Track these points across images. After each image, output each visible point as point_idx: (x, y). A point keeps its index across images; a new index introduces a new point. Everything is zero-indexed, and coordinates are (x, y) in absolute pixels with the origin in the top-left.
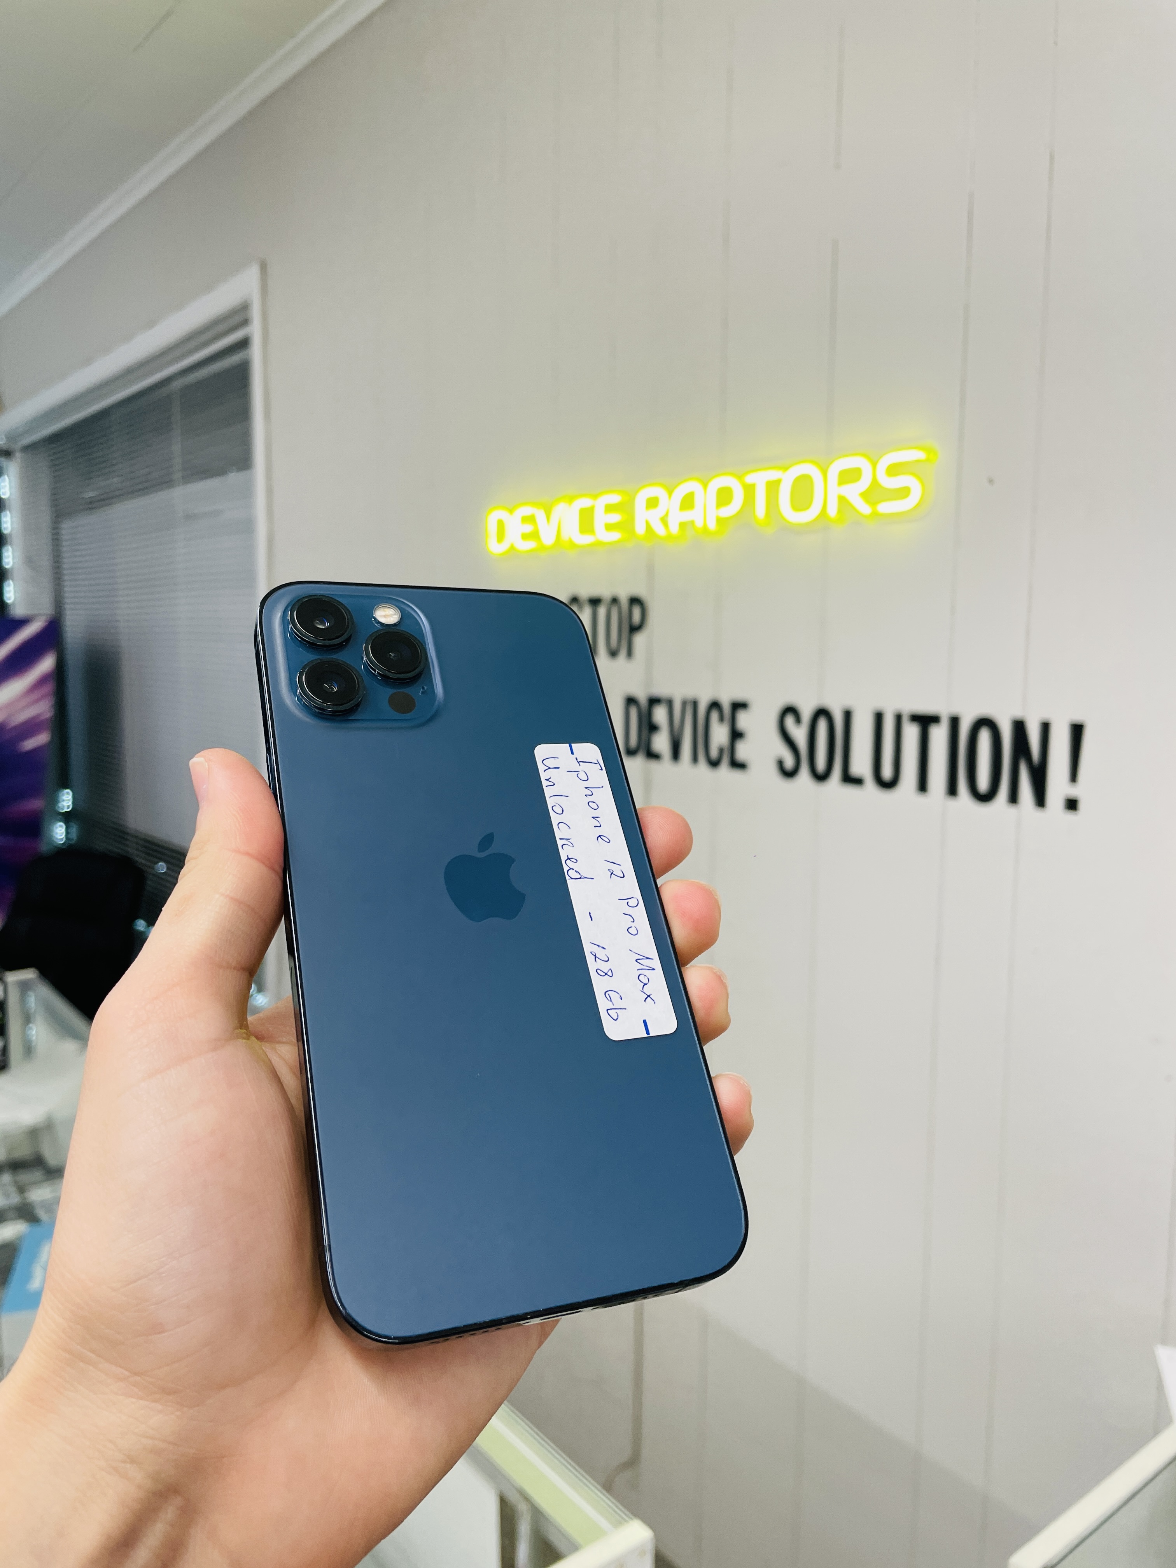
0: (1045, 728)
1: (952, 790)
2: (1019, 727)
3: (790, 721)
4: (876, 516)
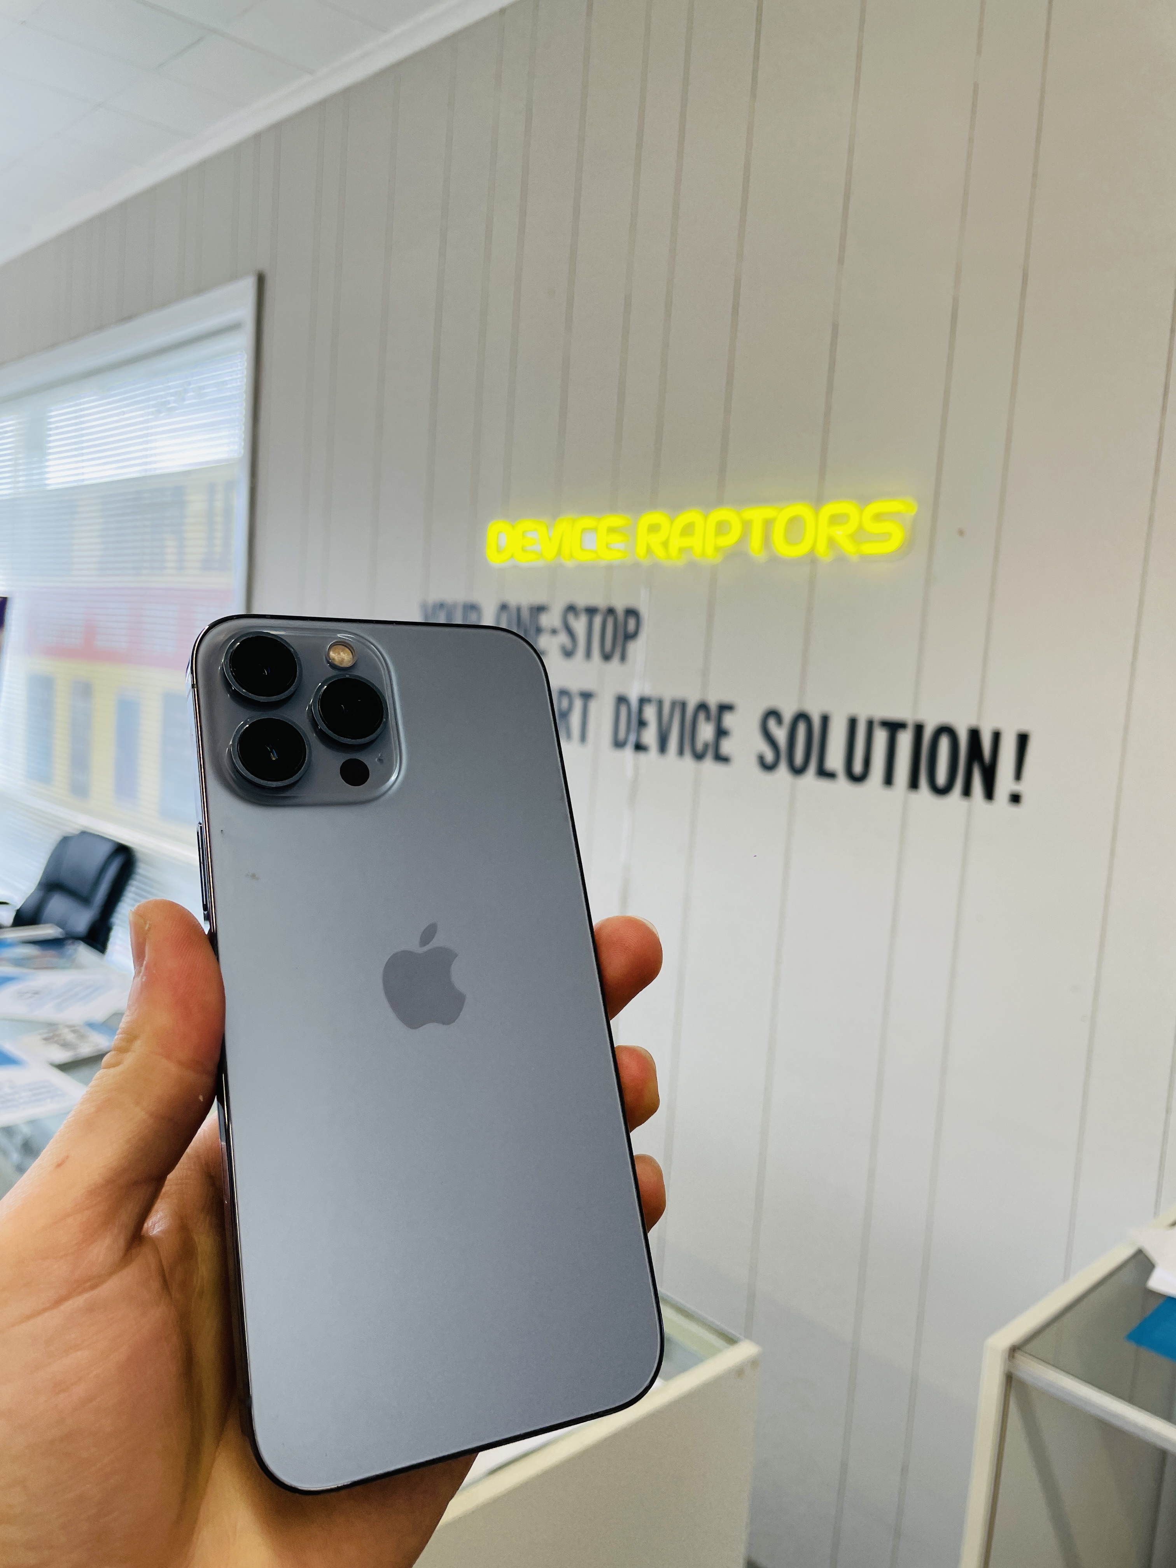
0: (997, 735)
1: (914, 785)
2: (975, 734)
3: (772, 723)
4: (862, 555)
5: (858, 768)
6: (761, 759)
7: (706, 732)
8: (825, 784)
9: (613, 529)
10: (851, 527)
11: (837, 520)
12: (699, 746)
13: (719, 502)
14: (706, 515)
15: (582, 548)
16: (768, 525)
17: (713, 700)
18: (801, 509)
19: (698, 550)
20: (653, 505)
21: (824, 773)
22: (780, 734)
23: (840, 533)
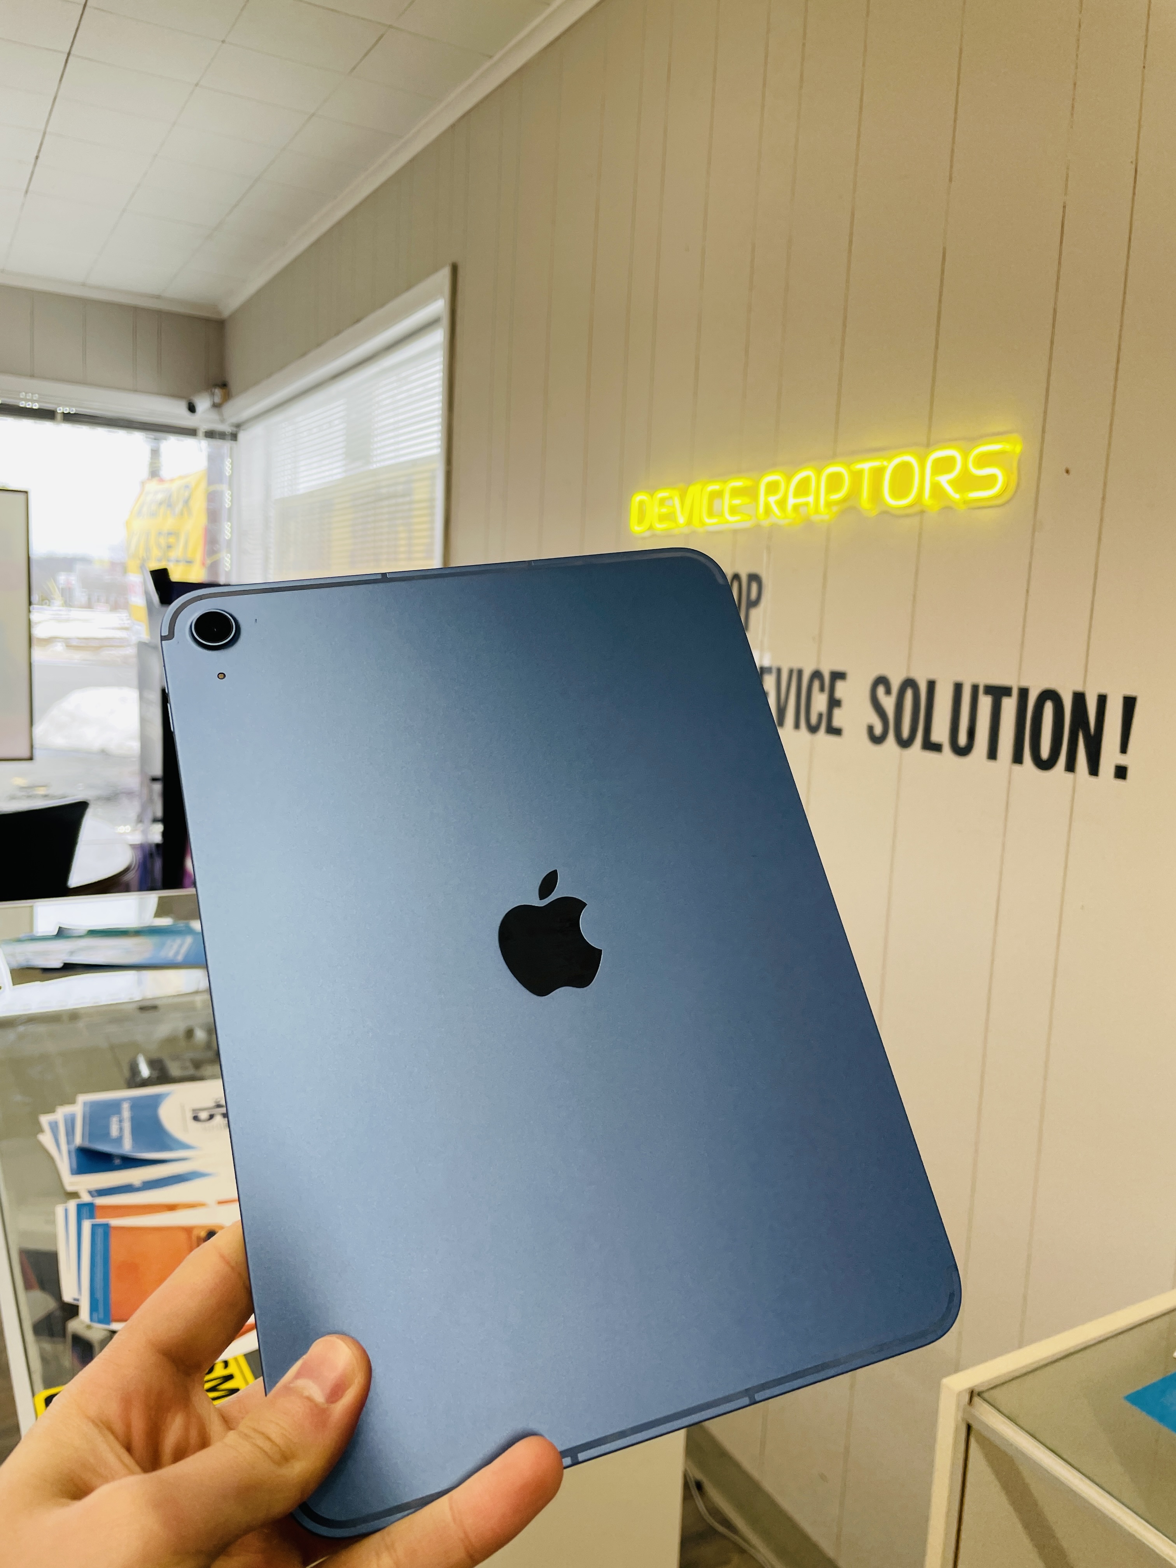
0: (1102, 701)
1: (1018, 758)
2: (1079, 699)
3: (881, 690)
4: (965, 502)
5: (962, 740)
6: (871, 729)
7: (820, 702)
8: (931, 759)
9: (736, 492)
10: (956, 472)
11: (944, 466)
12: (814, 720)
13: (834, 457)
14: (819, 470)
15: (711, 513)
16: (878, 474)
17: (826, 668)
18: (908, 458)
19: (811, 508)
20: (774, 465)
21: (931, 746)
22: (888, 703)
23: (945, 480)
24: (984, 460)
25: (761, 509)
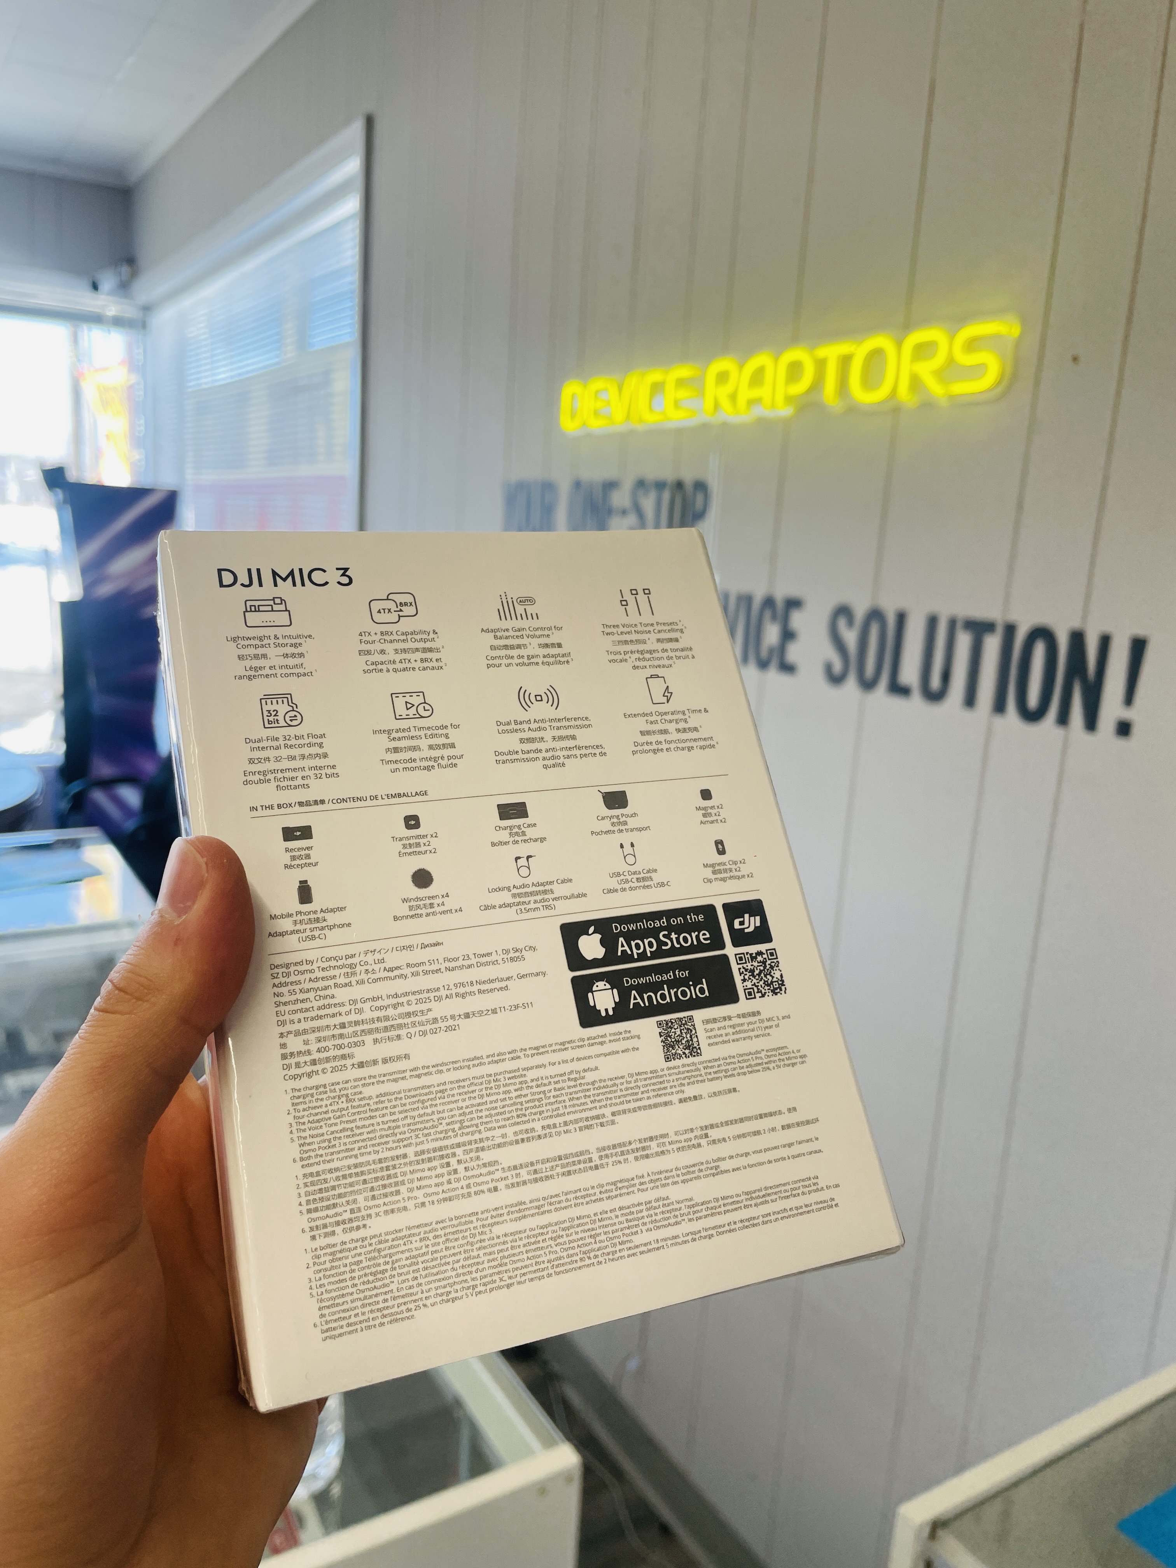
0: (1105, 642)
1: (999, 707)
2: (1077, 639)
3: (842, 624)
4: (951, 397)
5: (935, 682)
6: (828, 668)
7: (772, 634)
8: (897, 703)
9: (681, 383)
10: (939, 360)
11: (924, 351)
12: (764, 653)
13: (794, 340)
14: (777, 356)
15: (651, 408)
16: (845, 361)
17: (780, 594)
18: (881, 341)
19: (767, 400)
20: (724, 350)
21: (898, 689)
22: (850, 637)
23: (926, 370)
24: (972, 345)
25: (709, 404)
